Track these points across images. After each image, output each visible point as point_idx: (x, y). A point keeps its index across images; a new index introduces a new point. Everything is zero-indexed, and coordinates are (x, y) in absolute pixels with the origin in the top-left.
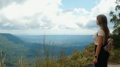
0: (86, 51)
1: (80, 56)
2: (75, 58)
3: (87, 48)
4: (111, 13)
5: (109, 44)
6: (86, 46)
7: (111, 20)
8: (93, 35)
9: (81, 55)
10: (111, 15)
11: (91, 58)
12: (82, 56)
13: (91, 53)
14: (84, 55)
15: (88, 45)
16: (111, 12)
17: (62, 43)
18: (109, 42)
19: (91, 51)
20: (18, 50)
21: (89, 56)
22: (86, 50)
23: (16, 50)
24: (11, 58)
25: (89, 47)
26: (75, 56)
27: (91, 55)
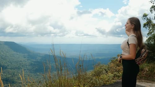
0: (112, 65)
1: (104, 72)
2: (98, 74)
3: (112, 62)
4: (145, 16)
5: (143, 57)
6: (111, 59)
7: (145, 25)
8: (121, 44)
9: (105, 70)
10: (145, 19)
11: (118, 73)
12: (107, 72)
13: (118, 68)
14: (109, 70)
15: (114, 57)
16: (145, 14)
17: (79, 54)
18: (143, 54)
19: (118, 65)
20: (24, 63)
21: (116, 71)
22: (112, 63)
23: (21, 62)
24: (15, 73)
25: (115, 59)
26: (98, 71)
27: (119, 70)
